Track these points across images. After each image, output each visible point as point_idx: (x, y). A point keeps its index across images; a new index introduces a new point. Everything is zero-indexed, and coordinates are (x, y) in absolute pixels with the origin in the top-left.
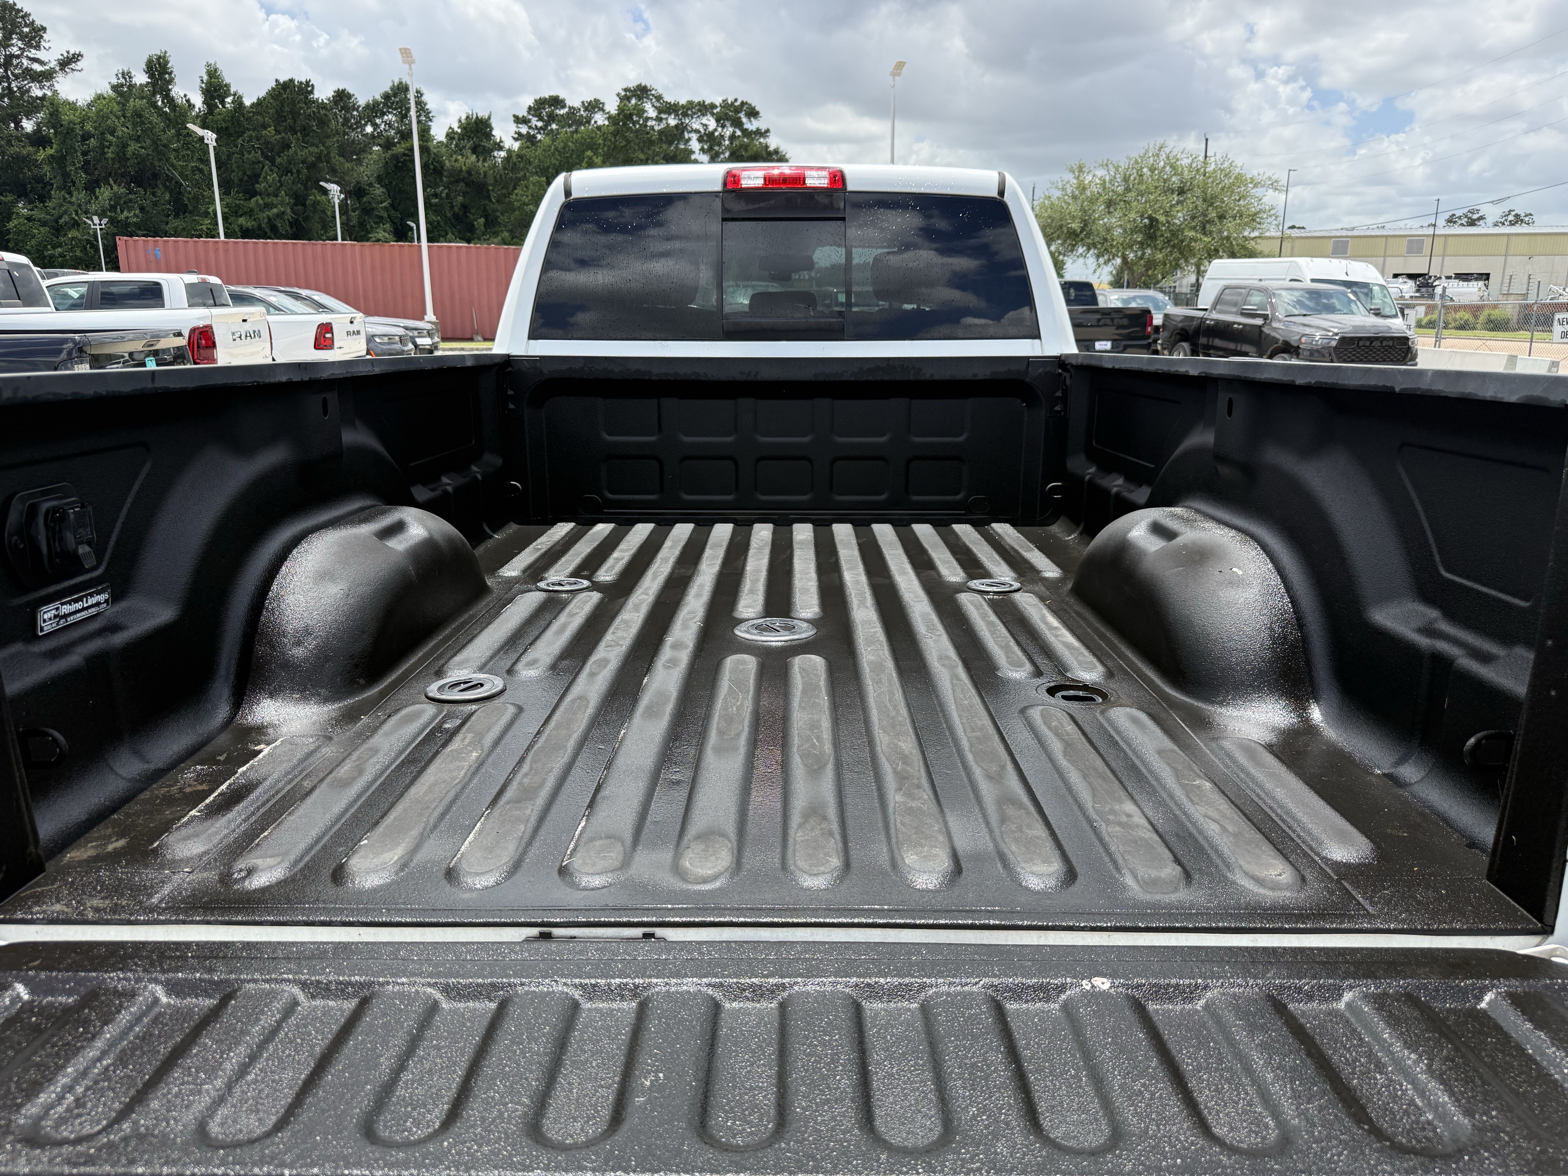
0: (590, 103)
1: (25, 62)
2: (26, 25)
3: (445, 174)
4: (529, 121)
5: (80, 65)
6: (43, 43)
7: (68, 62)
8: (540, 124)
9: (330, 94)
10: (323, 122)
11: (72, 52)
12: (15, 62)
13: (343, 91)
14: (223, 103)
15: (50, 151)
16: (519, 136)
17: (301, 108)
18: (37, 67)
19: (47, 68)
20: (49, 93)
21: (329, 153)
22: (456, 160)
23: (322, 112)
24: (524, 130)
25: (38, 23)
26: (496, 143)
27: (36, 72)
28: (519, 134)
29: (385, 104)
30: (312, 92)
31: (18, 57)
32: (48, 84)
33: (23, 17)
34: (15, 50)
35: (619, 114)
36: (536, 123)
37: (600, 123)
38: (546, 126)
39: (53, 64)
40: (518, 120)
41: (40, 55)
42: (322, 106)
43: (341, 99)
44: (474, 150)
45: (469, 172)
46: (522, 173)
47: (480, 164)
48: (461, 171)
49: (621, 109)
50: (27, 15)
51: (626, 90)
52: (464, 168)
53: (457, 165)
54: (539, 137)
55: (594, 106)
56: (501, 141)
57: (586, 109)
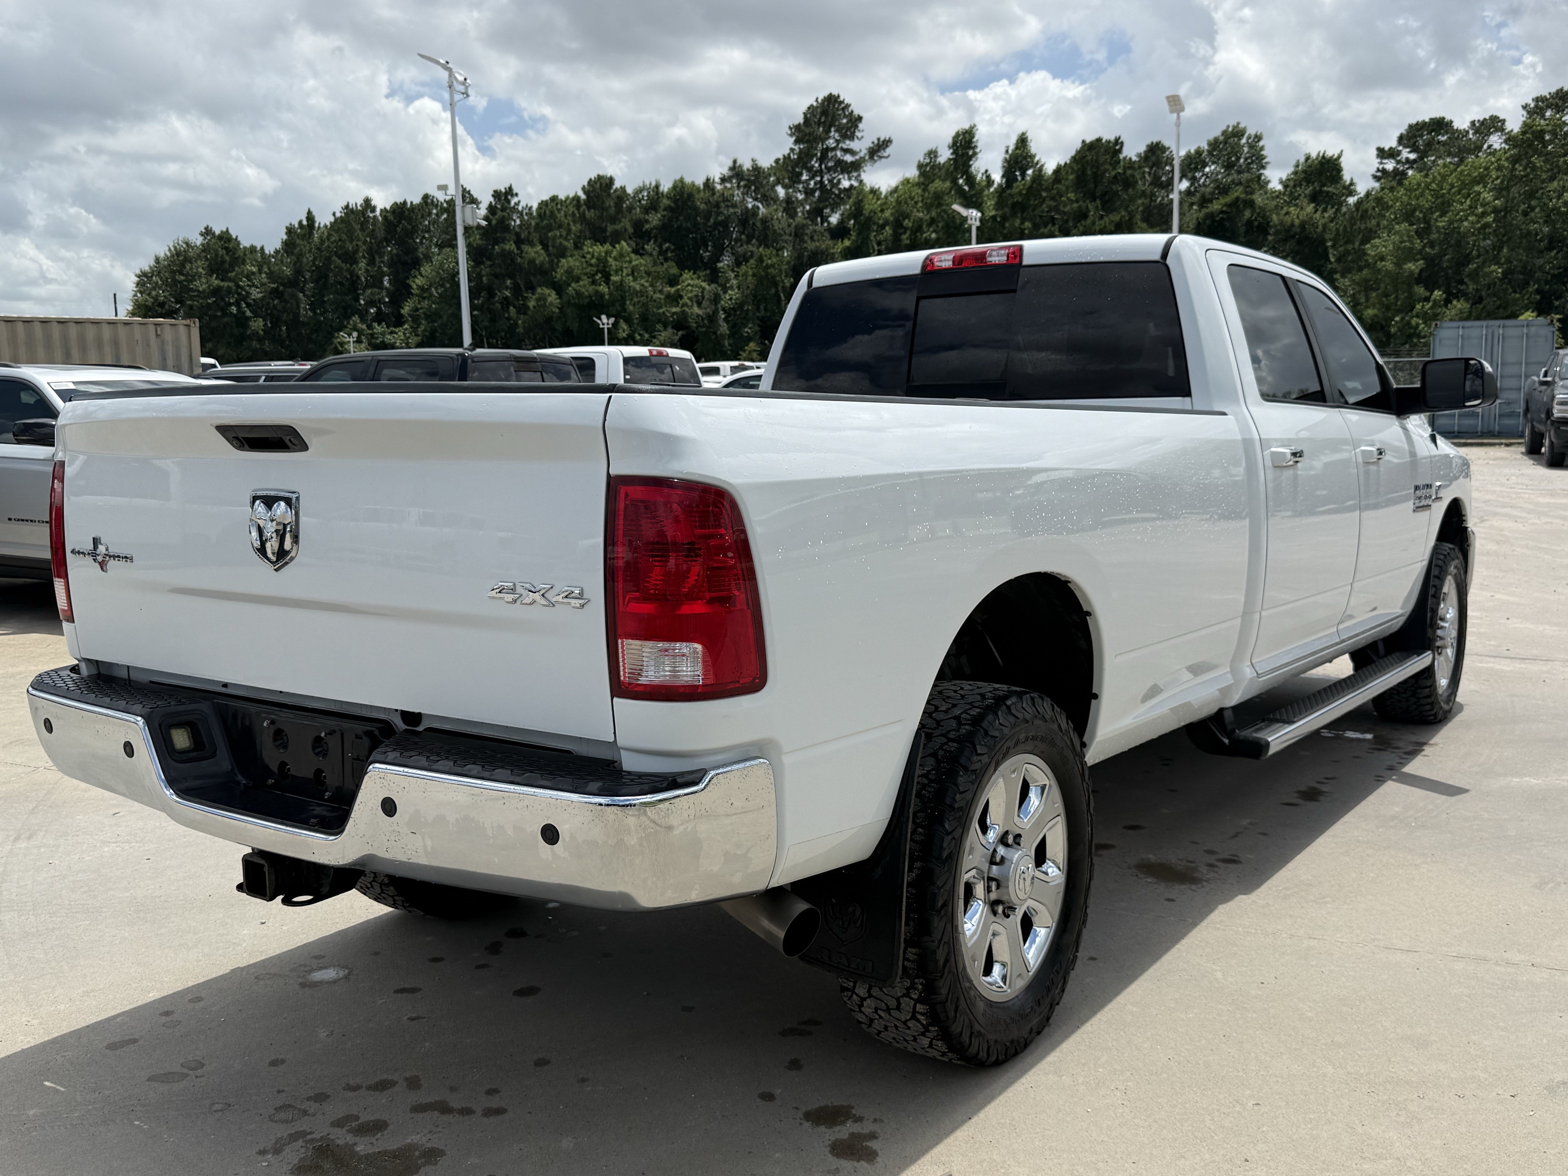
0: (1483, 123)
1: (839, 153)
2: (845, 116)
3: (1272, 231)
4: (1399, 153)
5: (888, 151)
6: (857, 134)
7: (879, 149)
8: (1412, 156)
9: (1142, 148)
10: (1128, 183)
11: (882, 139)
12: (830, 155)
13: (1158, 144)
14: (1023, 174)
15: (847, 243)
16: (1382, 175)
17: (1106, 170)
18: (848, 158)
19: (857, 157)
20: (855, 184)
21: (1131, 219)
22: (1287, 213)
23: (1129, 172)
24: (1390, 165)
25: (856, 113)
26: (1344, 187)
27: (846, 162)
28: (1384, 171)
29: (1210, 153)
30: (1120, 151)
31: (834, 149)
32: (855, 174)
33: (843, 109)
34: (831, 143)
35: (1524, 133)
36: (1406, 154)
37: (1497, 146)
38: (1421, 158)
39: (864, 153)
40: (1382, 154)
41: (853, 145)
42: (1130, 164)
43: (1154, 153)
44: (1314, 198)
45: (1303, 225)
46: (1374, 222)
47: (1318, 215)
48: (1292, 225)
49: (1527, 127)
50: (848, 106)
51: (1537, 100)
52: (1297, 222)
53: (1288, 219)
54: (1410, 172)
55: (1493, 124)
56: (1352, 184)
57: (1477, 131)
